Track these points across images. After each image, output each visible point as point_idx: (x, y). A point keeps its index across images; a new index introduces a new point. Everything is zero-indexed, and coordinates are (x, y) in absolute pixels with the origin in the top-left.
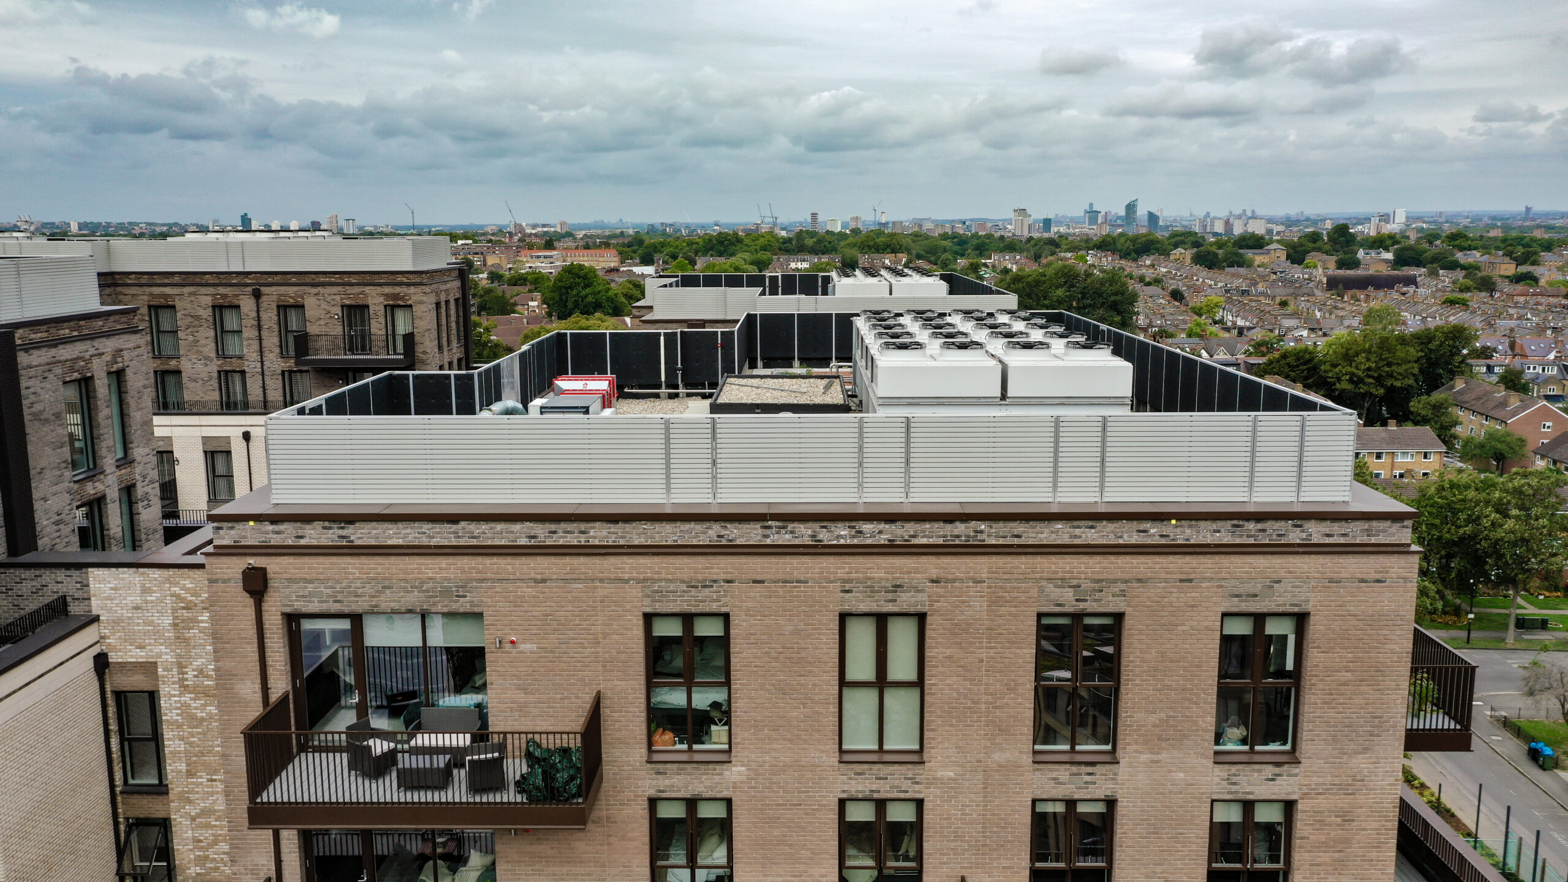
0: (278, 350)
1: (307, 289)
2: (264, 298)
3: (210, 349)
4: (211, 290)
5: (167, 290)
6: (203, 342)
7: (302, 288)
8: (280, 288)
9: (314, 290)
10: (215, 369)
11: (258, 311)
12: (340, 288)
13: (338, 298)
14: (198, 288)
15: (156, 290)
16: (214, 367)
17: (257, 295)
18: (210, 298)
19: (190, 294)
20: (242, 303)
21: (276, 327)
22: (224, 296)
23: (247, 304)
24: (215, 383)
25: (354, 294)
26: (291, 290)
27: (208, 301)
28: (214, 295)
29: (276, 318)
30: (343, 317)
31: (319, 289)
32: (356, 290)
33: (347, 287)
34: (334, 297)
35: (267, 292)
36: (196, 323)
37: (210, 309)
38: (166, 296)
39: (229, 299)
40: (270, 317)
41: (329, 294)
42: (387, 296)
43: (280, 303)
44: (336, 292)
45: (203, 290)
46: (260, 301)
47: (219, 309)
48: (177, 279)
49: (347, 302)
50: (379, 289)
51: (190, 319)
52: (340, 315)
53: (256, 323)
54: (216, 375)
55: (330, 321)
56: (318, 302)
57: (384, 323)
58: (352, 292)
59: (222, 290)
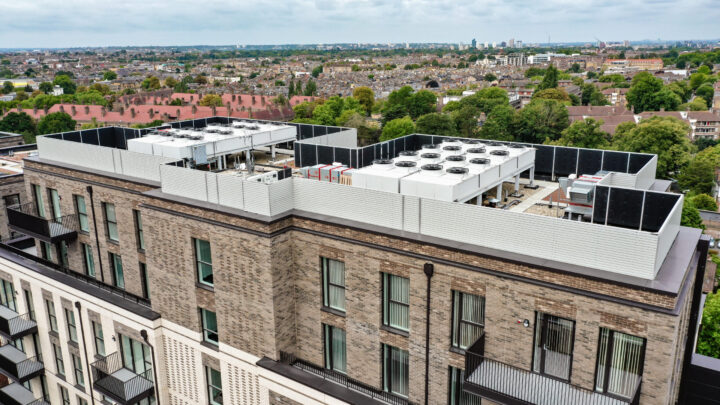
0: (447, 342)
1: (491, 279)
2: (436, 278)
3: (375, 318)
4: (380, 254)
5: (338, 244)
6: (368, 308)
7: (486, 276)
8: (457, 270)
9: (500, 283)
10: (378, 340)
11: (429, 291)
12: (536, 289)
13: (532, 300)
14: (368, 249)
15: (328, 242)
16: (378, 337)
17: (429, 271)
18: (378, 263)
19: (360, 254)
20: (411, 276)
21: (448, 315)
22: (393, 264)
23: (418, 280)
24: (377, 354)
25: (555, 301)
26: (471, 276)
27: (376, 265)
28: (382, 260)
29: (449, 304)
30: (535, 325)
31: (508, 283)
32: (561, 296)
33: (547, 290)
34: (527, 298)
35: (441, 271)
36: (362, 286)
37: (378, 276)
38: (337, 251)
39: (398, 269)
40: (442, 301)
41: (520, 293)
42: (607, 316)
43: (456, 288)
44: (530, 292)
45: (373, 252)
46: (432, 279)
47: (386, 277)
48: (347, 233)
49: (545, 309)
50: (595, 304)
51: (357, 281)
52: (532, 322)
53: (425, 303)
54: (378, 346)
55: (516, 326)
56: (504, 299)
57: (595, 350)
58: (552, 297)
59: (391, 256)
